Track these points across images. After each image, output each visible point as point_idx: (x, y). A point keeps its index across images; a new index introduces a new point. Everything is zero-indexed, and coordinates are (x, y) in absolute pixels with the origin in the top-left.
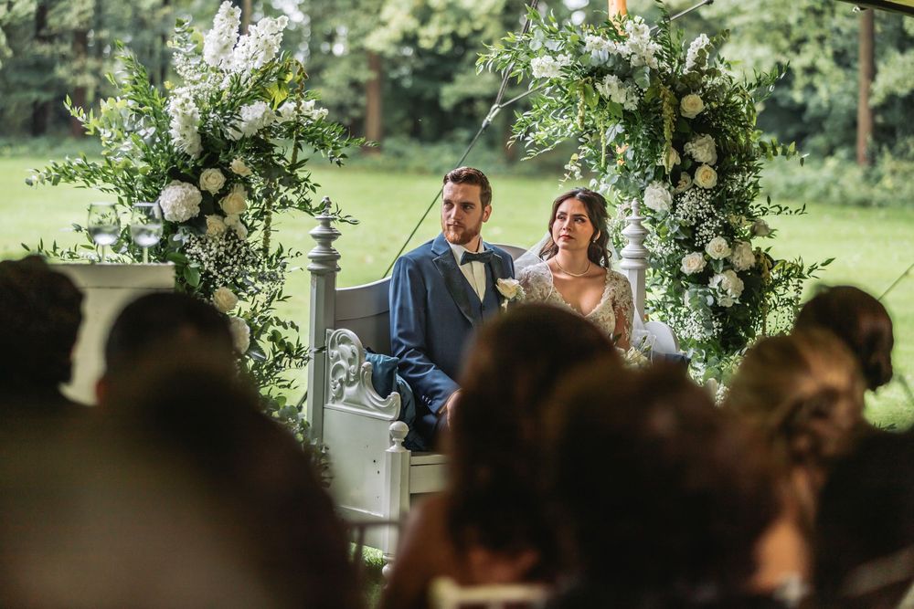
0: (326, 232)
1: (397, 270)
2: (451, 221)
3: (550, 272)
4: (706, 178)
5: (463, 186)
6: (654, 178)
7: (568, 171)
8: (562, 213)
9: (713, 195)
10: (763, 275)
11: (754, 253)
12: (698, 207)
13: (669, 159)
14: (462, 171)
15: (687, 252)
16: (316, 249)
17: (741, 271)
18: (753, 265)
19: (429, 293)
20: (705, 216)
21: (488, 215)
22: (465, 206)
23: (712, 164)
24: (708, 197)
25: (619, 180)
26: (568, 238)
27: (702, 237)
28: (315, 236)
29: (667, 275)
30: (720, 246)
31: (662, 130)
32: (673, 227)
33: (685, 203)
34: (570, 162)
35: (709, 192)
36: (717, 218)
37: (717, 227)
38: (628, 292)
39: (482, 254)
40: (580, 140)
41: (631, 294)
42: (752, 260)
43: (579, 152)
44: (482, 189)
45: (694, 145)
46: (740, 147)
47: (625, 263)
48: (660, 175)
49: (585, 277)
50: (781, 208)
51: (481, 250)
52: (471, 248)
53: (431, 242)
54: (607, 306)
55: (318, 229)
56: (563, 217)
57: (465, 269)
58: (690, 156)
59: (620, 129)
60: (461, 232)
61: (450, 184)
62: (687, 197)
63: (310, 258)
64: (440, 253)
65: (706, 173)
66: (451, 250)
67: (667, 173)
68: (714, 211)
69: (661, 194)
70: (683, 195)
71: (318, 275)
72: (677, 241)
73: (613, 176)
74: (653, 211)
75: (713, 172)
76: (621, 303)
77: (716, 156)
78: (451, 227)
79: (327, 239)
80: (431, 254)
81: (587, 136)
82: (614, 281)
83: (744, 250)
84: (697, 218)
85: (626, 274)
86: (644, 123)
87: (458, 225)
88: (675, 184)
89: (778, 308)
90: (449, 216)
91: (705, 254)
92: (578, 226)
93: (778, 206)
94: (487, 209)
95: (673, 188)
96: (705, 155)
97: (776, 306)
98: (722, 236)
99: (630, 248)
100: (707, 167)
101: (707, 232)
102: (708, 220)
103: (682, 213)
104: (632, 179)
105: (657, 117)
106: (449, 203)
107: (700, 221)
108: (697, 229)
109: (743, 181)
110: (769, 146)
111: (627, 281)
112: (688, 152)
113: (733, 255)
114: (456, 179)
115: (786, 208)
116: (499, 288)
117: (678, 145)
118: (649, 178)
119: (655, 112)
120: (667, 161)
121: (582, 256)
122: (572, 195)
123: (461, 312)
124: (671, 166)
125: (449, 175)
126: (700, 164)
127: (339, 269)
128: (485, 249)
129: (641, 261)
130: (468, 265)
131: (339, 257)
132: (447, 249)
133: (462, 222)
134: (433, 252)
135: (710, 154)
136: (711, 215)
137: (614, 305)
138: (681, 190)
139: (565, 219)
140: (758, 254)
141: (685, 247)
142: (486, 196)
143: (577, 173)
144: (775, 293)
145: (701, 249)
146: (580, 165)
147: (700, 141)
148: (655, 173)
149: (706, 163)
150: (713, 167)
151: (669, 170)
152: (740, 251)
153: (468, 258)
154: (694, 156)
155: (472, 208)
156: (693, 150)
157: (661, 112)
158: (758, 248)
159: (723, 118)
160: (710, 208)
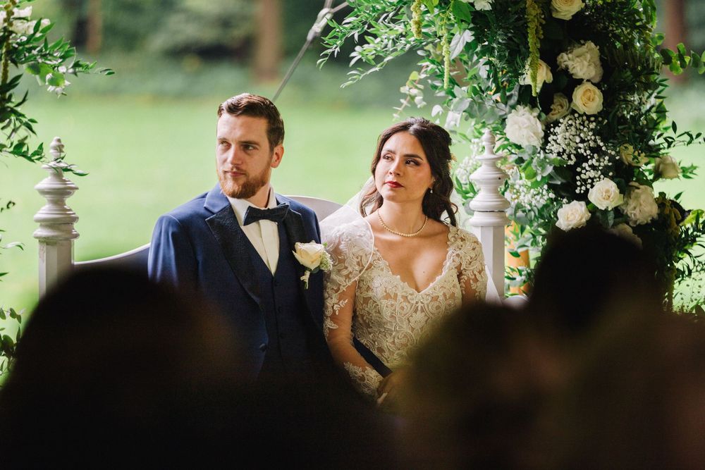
0: (58, 185)
1: (157, 234)
2: (228, 166)
3: (371, 233)
4: (588, 100)
5: (243, 119)
6: (519, 102)
7: (405, 96)
8: (390, 151)
9: (598, 123)
10: (670, 231)
11: (657, 200)
12: (578, 140)
13: (536, 76)
14: (242, 99)
15: (565, 200)
16: (45, 209)
17: (639, 225)
18: (656, 216)
19: (200, 264)
20: (588, 152)
21: (279, 158)
22: (246, 146)
23: (597, 80)
24: (592, 126)
25: (471, 106)
26: (396, 185)
27: (585, 181)
28: (43, 192)
29: (539, 233)
30: (607, 191)
31: (526, 37)
32: (544, 169)
33: (561, 135)
34: (408, 83)
35: (592, 119)
36: (605, 154)
37: (606, 166)
38: (478, 257)
39: (274, 210)
40: (420, 53)
41: (482, 259)
42: (653, 210)
43: (419, 69)
44: (269, 122)
45: (570, 56)
46: (633, 56)
47: (478, 218)
48: (525, 97)
49: (420, 237)
50: (691, 136)
51: (273, 205)
52: (257, 202)
53: (204, 197)
54: (451, 279)
55: (48, 182)
56: (390, 158)
57: (250, 231)
58: (566, 71)
59: (468, 36)
60: (242, 180)
61: (226, 116)
62: (563, 127)
63: (37, 221)
64: (216, 210)
65: (588, 94)
66: (230, 206)
67: (534, 95)
68: (601, 144)
69: (528, 124)
70: (557, 124)
71: (47, 244)
72: (552, 187)
73: (462, 99)
74: (519, 147)
75: (598, 92)
76: (469, 273)
77: (600, 71)
78: (229, 175)
79: (59, 195)
80: (203, 211)
81: (430, 47)
82: (459, 243)
83: (643, 197)
84: (578, 156)
85: (477, 233)
86: (501, 27)
87: (238, 172)
88: (546, 110)
89: (694, 275)
90: (225, 161)
91: (588, 203)
92: (411, 169)
93: (688, 133)
94: (276, 150)
95: (543, 115)
96: (585, 69)
97: (690, 272)
98: (612, 178)
99: (483, 198)
100: (588, 86)
101: (592, 174)
102: (592, 157)
103: (556, 148)
104: (489, 104)
105: (519, 19)
106: (225, 143)
107: (581, 159)
108: (579, 169)
109: (641, 103)
110: (674, 54)
111: (476, 242)
112: (563, 66)
113: (626, 204)
114: (233, 109)
115: (699, 135)
116: (297, 255)
117: (549, 56)
118: (512, 102)
119: (516, 13)
120: (534, 78)
121: (415, 210)
122: (405, 128)
123: (244, 289)
124: (540, 85)
125: (225, 105)
126: (580, 82)
127: (76, 236)
128: (278, 203)
129: (498, 214)
130: (253, 225)
131: (75, 219)
132: (225, 204)
133: (244, 167)
134: (206, 208)
135: (592, 68)
136: (596, 150)
137: (460, 275)
138: (555, 117)
139: (393, 160)
140: (662, 201)
141: (563, 194)
142: (276, 133)
143: (418, 99)
144: (689, 254)
145: (583, 197)
146: (421, 87)
147: (578, 51)
148: (520, 95)
149: (588, 81)
150: (598, 85)
151: (537, 89)
152: (637, 198)
153: (254, 216)
154: (571, 71)
155: (255, 148)
156: (570, 63)
157: (524, 11)
158: (662, 194)
159: (611, 19)
160: (595, 141)
